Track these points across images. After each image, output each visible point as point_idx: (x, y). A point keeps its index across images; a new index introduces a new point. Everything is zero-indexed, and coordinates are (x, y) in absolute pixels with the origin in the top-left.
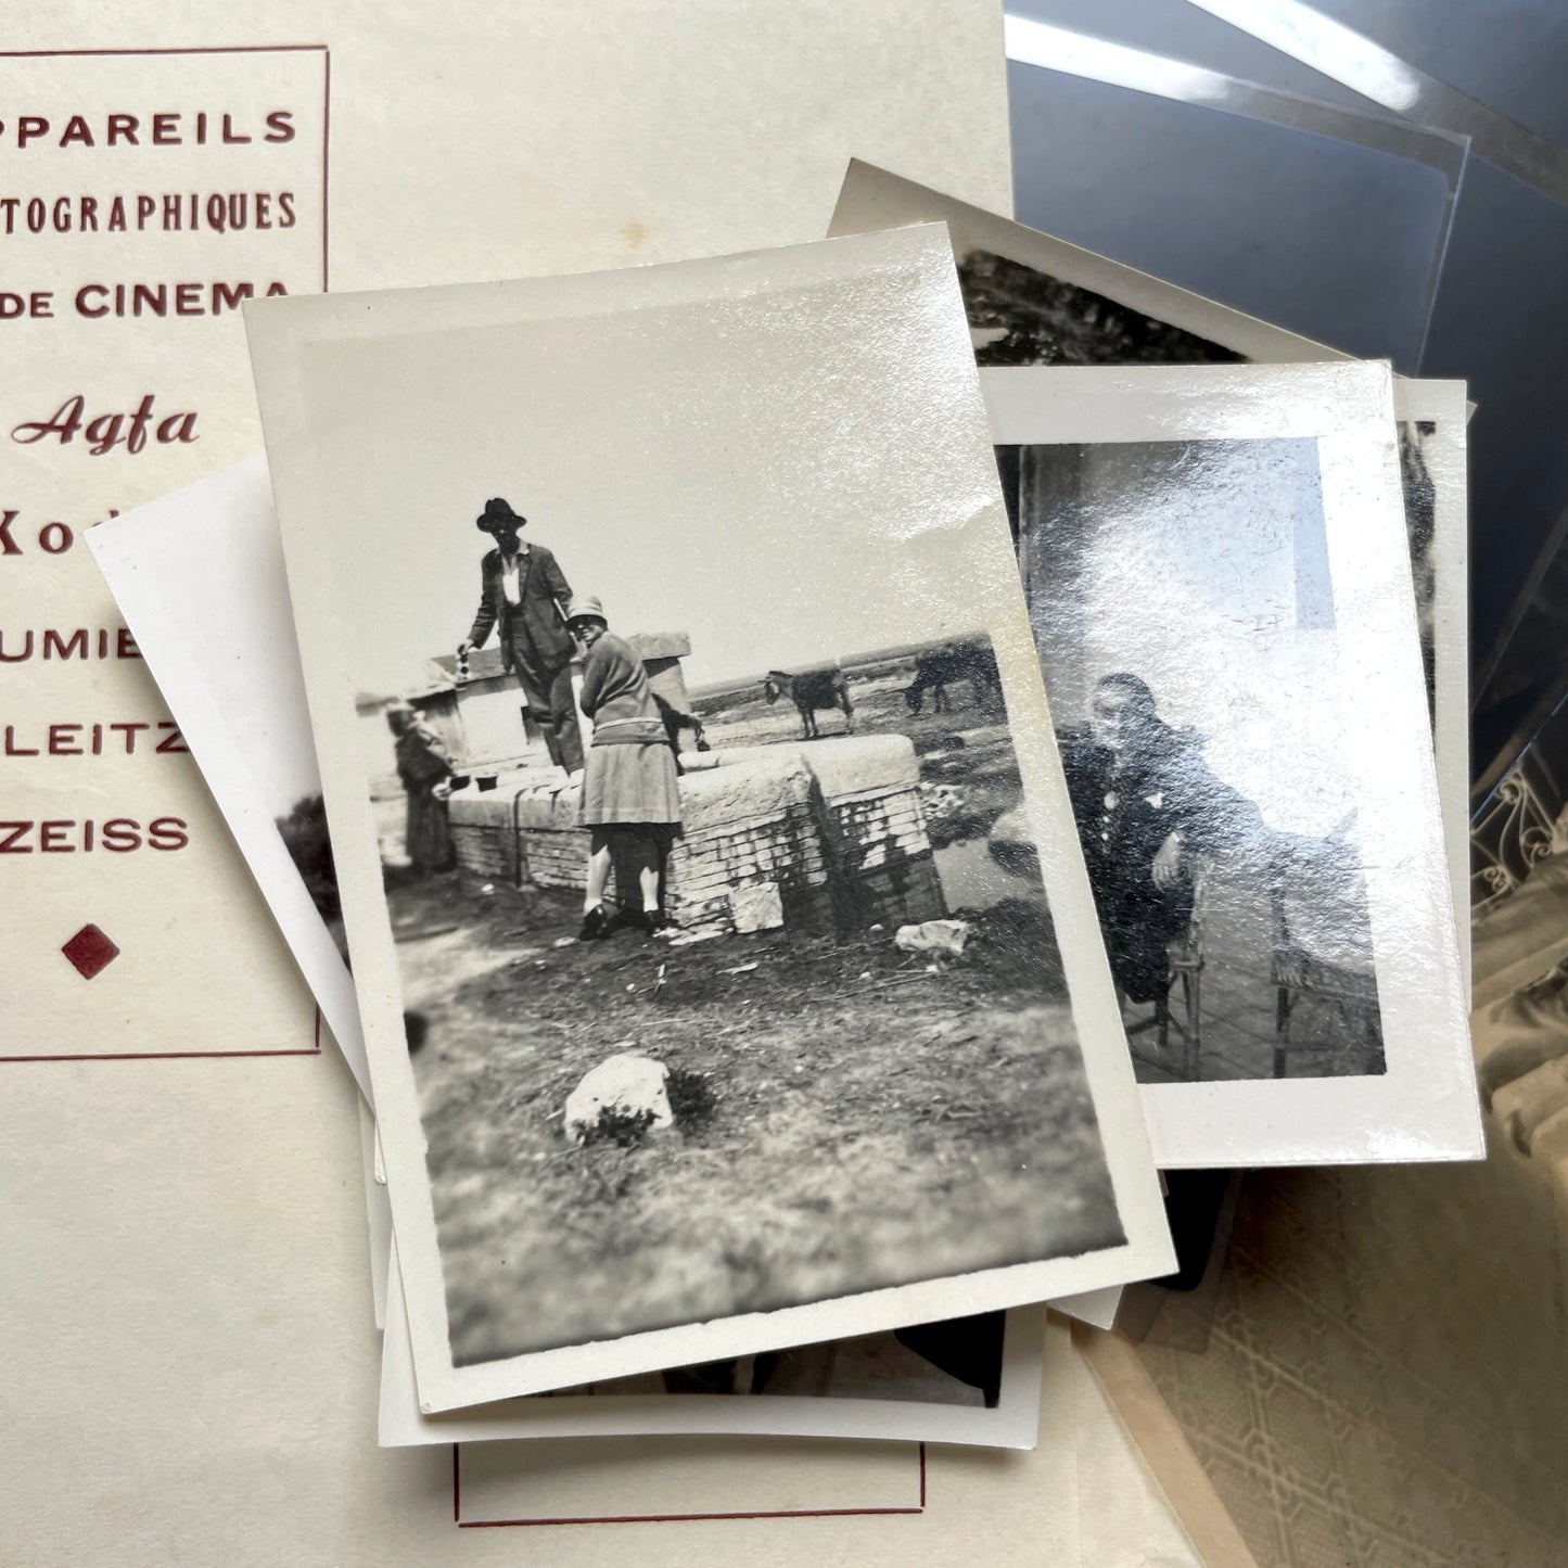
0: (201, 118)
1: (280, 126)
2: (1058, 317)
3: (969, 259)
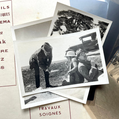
0: (1, 7)
1: (8, 7)
2: (76, 15)
3: (68, 11)
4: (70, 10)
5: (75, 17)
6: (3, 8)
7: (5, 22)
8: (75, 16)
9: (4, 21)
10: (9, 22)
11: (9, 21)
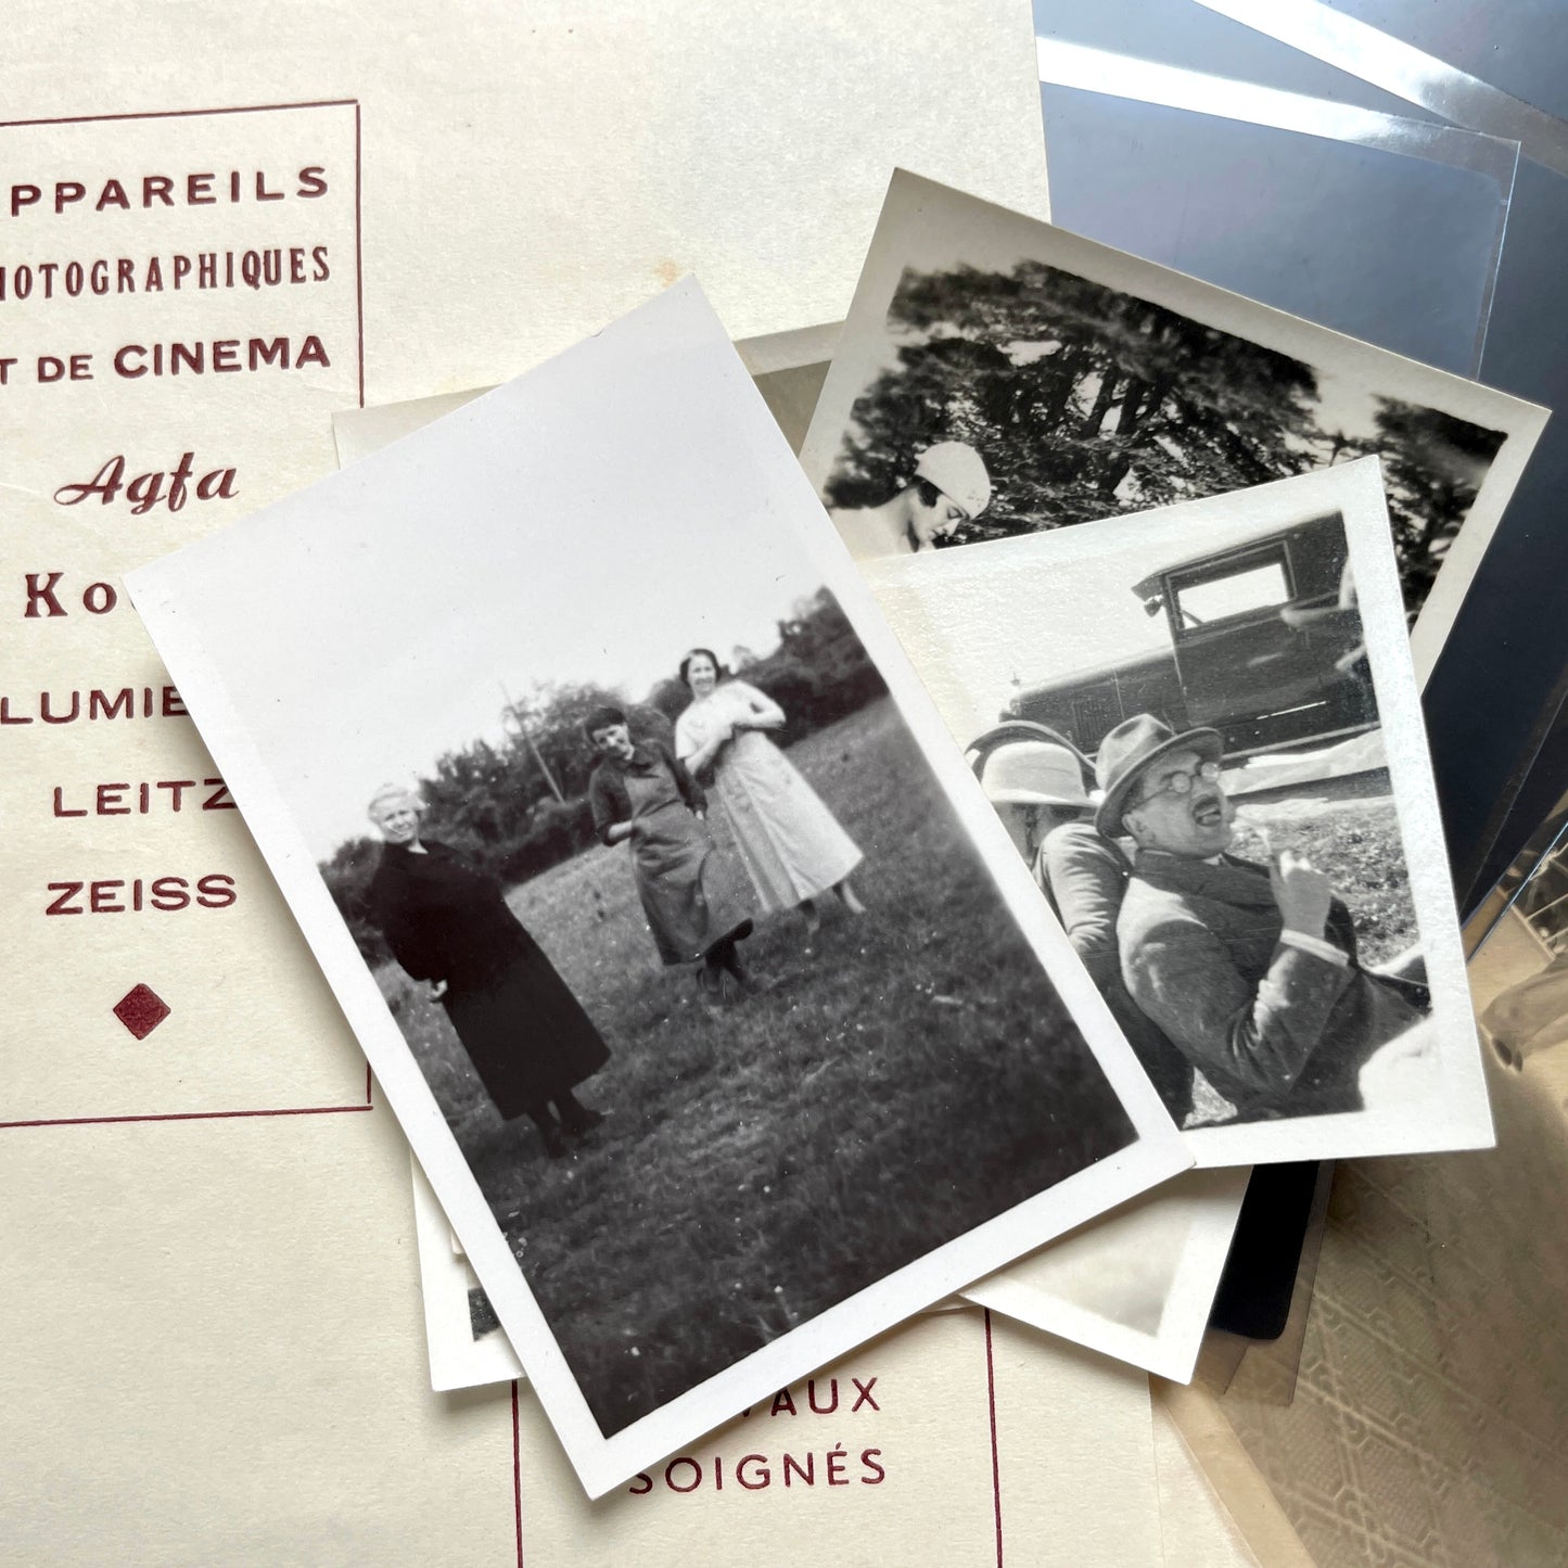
0: (235, 177)
2: (1112, 328)
3: (1020, 271)
4: (1038, 268)
5: (1096, 348)
6: (247, 187)
7: (268, 357)
8: (1103, 339)
9: (256, 344)
10: (321, 357)
11: (314, 351)
